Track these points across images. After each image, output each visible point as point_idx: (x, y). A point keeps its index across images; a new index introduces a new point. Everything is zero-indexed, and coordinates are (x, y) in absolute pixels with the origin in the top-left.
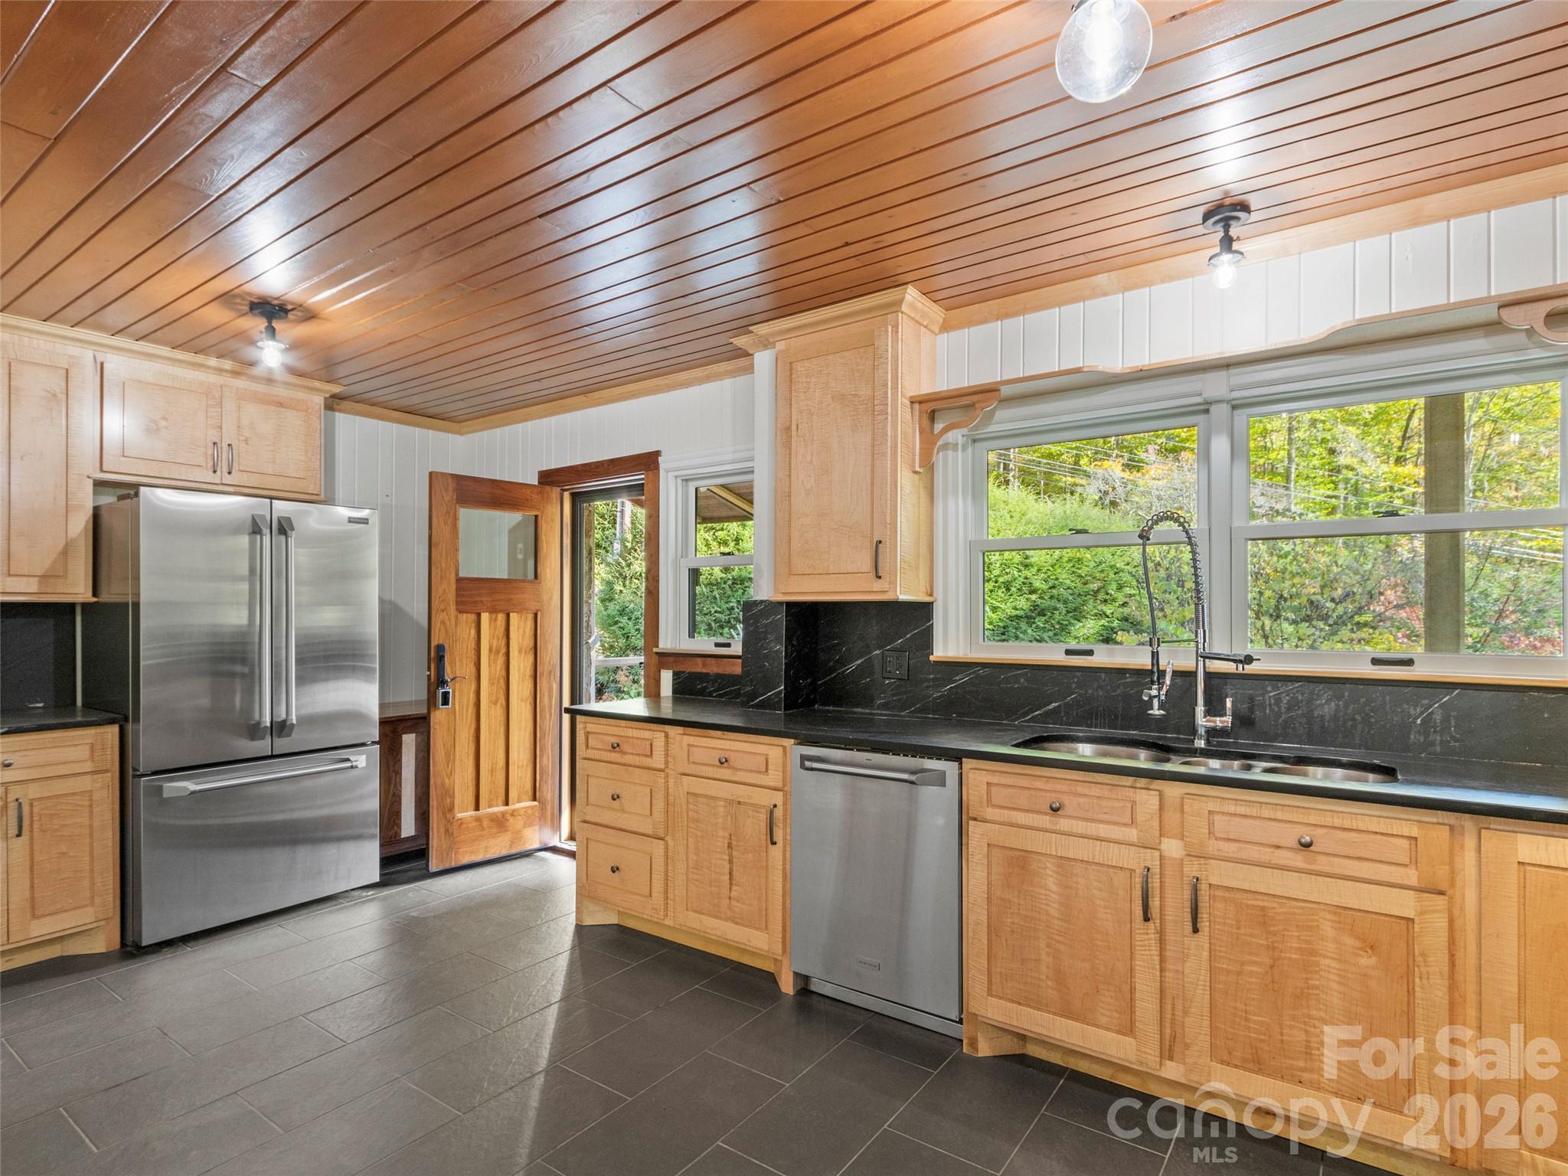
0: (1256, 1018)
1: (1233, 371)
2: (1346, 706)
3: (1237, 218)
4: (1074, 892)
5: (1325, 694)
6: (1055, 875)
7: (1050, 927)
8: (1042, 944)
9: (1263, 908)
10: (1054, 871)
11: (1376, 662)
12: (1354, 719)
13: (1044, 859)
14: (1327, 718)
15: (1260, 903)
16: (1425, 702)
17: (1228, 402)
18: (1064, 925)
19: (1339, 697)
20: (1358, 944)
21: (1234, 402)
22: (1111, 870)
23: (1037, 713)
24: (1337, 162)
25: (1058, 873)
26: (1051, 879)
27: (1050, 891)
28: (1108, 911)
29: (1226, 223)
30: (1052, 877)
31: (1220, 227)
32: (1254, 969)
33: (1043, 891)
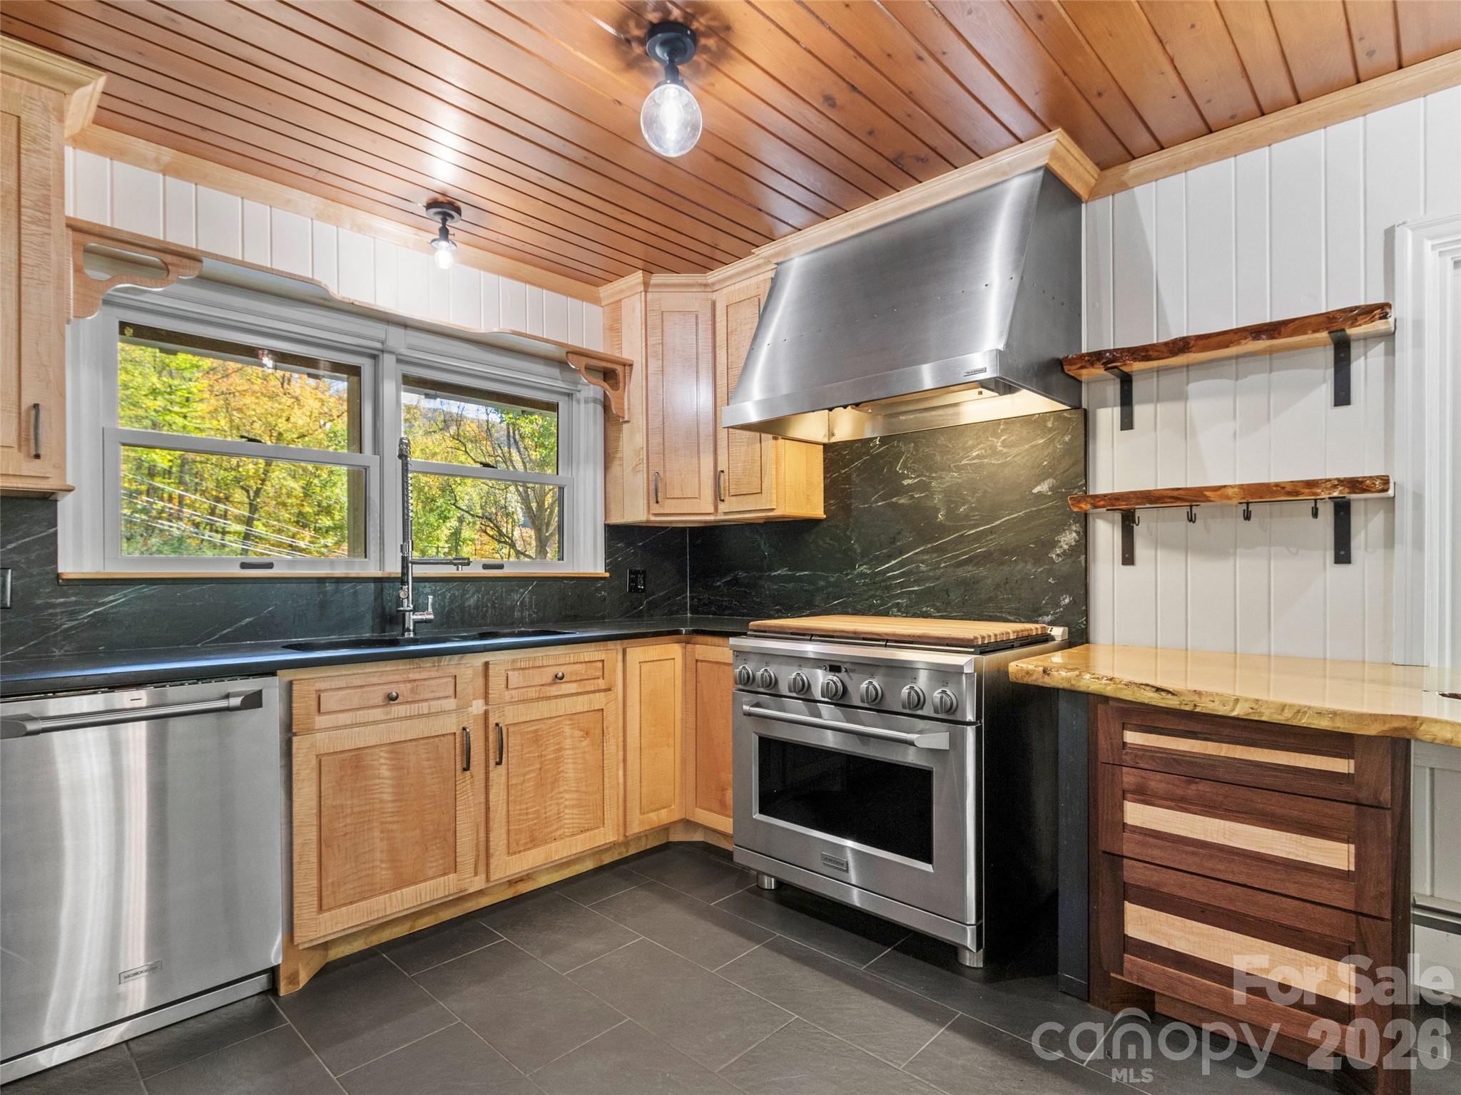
0: (533, 810)
1: (409, 332)
2: (483, 598)
3: (452, 217)
4: (406, 771)
5: (471, 588)
6: (388, 762)
7: (384, 813)
8: (377, 833)
9: (536, 731)
10: (387, 759)
11: (486, 567)
12: (487, 606)
13: (377, 750)
14: (472, 607)
15: (534, 728)
16: (521, 590)
17: (397, 355)
18: (397, 804)
19: (478, 591)
20: (581, 733)
21: (400, 357)
22: (436, 739)
23: (226, 631)
24: (531, 222)
25: (392, 759)
26: (385, 767)
27: (383, 778)
28: (434, 776)
29: (445, 217)
30: (385, 764)
31: (439, 218)
32: (531, 776)
33: (377, 781)
